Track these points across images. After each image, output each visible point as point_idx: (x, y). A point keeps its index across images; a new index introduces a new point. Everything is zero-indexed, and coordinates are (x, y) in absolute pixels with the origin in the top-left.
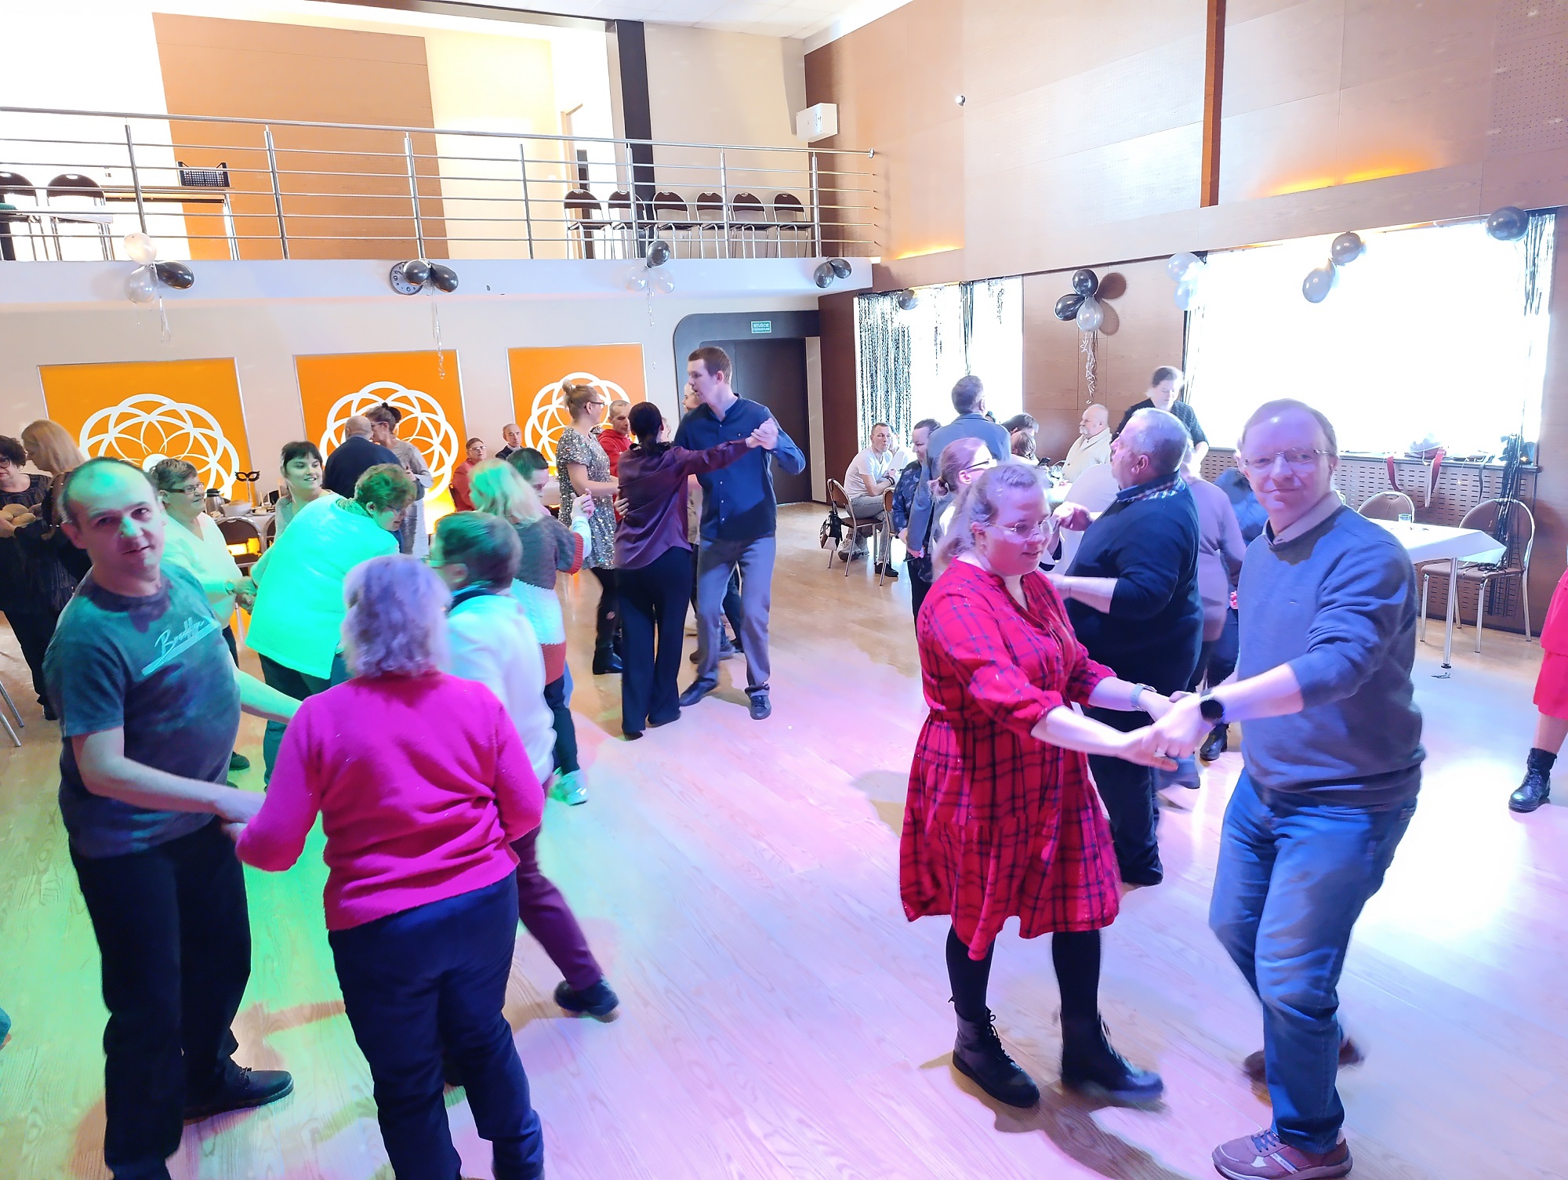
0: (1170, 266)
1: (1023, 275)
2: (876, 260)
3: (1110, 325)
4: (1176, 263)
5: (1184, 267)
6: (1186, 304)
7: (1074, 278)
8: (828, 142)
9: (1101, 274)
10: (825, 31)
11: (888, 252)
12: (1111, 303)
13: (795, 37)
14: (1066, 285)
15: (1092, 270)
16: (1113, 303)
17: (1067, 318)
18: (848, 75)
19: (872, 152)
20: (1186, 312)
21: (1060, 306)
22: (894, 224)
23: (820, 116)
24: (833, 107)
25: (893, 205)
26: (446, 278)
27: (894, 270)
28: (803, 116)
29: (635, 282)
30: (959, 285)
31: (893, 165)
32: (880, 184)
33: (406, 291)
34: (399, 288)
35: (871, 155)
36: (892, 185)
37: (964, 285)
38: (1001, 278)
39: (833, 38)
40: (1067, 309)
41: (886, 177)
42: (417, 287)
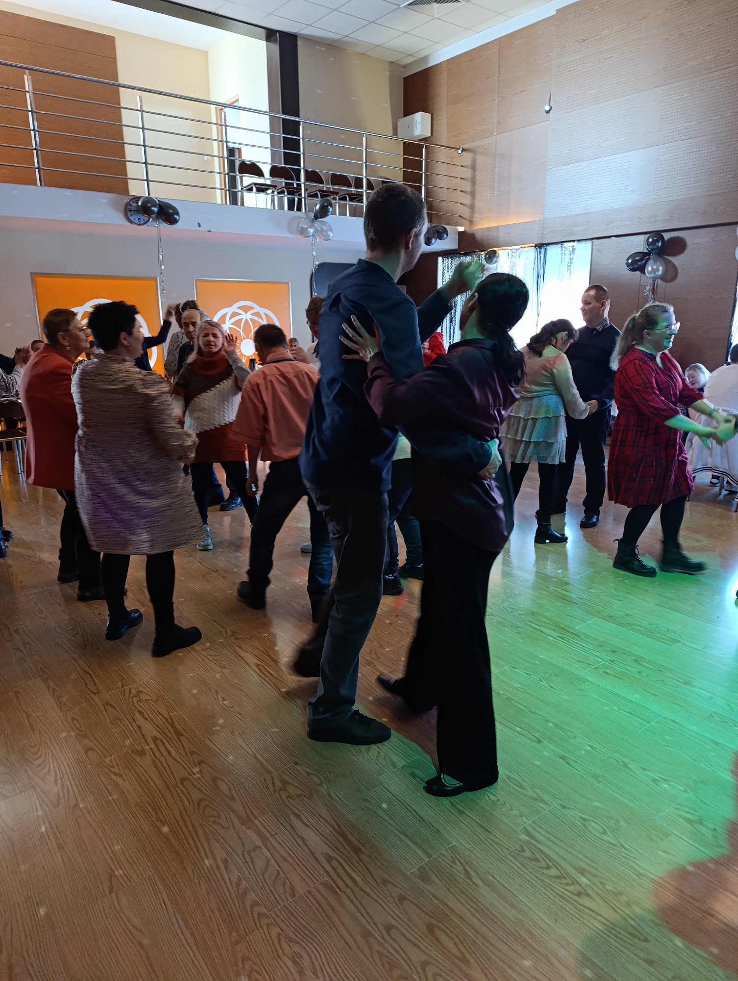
1: (593, 239)
2: (461, 229)
3: (671, 274)
7: (647, 240)
8: (422, 142)
9: (667, 236)
10: (426, 58)
11: (471, 222)
12: (670, 258)
13: (399, 62)
15: (661, 233)
16: (675, 260)
17: (632, 270)
18: (443, 92)
19: (461, 149)
21: (630, 261)
22: (478, 203)
23: (418, 122)
24: (429, 115)
25: (478, 188)
26: (171, 213)
27: (478, 236)
28: (403, 122)
29: (306, 229)
30: (535, 246)
31: (479, 159)
32: (467, 173)
33: (136, 221)
34: (132, 218)
35: (460, 152)
36: (477, 174)
37: (539, 246)
38: (574, 241)
39: (432, 63)
40: (638, 263)
41: (474, 167)
42: (146, 219)
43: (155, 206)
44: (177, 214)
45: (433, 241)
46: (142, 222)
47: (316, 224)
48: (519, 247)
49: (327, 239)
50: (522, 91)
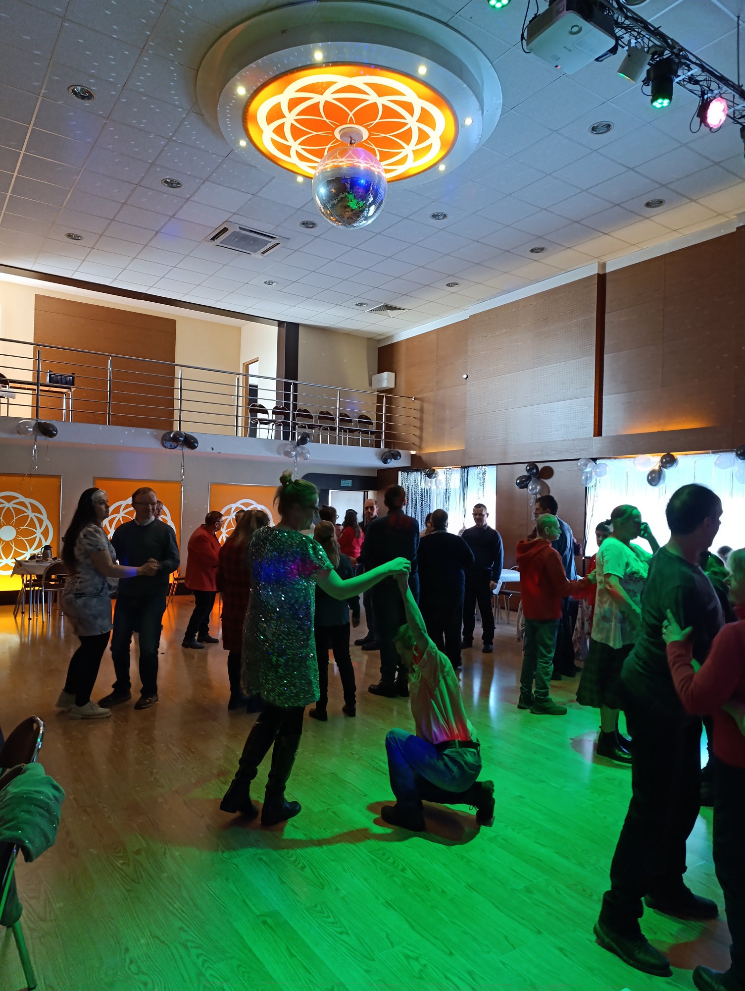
0: (579, 464)
1: (497, 465)
2: (413, 452)
4: (582, 463)
5: (586, 465)
6: (586, 484)
7: (527, 467)
8: (389, 391)
9: (540, 466)
10: (391, 337)
11: (420, 448)
12: (546, 481)
13: (374, 339)
14: (522, 471)
15: (536, 464)
16: (547, 482)
17: (521, 488)
18: (403, 360)
19: (414, 398)
20: (586, 488)
21: (518, 481)
22: (425, 435)
23: (385, 378)
24: (394, 374)
25: (425, 425)
26: (192, 442)
27: (424, 458)
28: (376, 377)
29: (290, 452)
30: (461, 467)
31: (426, 405)
32: (418, 415)
33: (169, 447)
34: (165, 444)
35: (413, 400)
36: (424, 415)
37: (465, 467)
38: (485, 465)
39: (395, 341)
40: (523, 483)
41: (422, 411)
42: (176, 445)
43: (181, 437)
44: (197, 443)
45: (389, 461)
46: (173, 447)
47: (299, 449)
48: (451, 467)
49: (306, 459)
50: (451, 364)
